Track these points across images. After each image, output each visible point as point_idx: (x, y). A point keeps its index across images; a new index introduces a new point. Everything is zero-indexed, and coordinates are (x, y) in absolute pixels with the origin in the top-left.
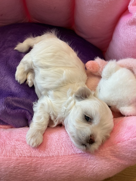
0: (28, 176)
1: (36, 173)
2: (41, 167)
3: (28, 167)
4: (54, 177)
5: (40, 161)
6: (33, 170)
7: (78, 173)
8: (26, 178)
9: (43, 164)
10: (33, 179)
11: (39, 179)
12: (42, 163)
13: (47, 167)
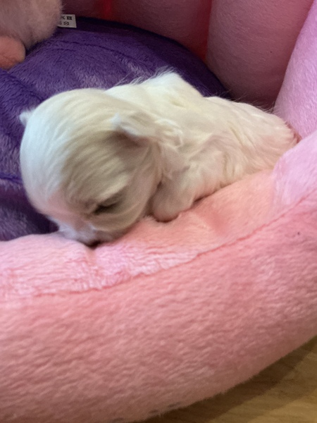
0: (74, 363)
1: (101, 344)
2: (112, 320)
3: (68, 326)
4: (162, 343)
5: (103, 303)
6: (89, 338)
7: (234, 313)
8: (69, 370)
9: (118, 308)
10: (93, 371)
11: (114, 367)
12: (113, 307)
13: (131, 315)
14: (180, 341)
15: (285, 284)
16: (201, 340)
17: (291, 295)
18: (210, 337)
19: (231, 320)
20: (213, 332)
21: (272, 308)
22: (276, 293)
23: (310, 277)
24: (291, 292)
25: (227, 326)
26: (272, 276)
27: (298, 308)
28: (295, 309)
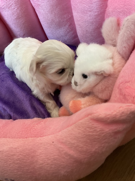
14: (10, 159)
15: (45, 156)
16: (16, 161)
17: (45, 160)
18: (19, 162)
19: (26, 159)
20: (20, 161)
21: (39, 162)
22: (42, 158)
23: (53, 157)
24: (46, 159)
25: (25, 161)
26: (43, 151)
27: (47, 166)
28: (46, 166)
